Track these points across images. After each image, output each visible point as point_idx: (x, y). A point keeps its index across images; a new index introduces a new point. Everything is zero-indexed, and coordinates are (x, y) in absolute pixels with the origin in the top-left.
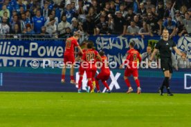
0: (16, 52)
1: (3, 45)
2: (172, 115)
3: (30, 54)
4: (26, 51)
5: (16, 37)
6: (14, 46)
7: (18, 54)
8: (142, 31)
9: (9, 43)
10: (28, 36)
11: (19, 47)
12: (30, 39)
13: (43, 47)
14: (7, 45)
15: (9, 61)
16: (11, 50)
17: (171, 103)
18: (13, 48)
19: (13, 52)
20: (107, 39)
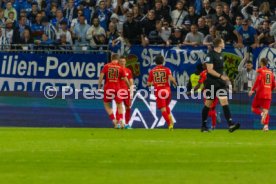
0: (27, 70)
1: (7, 60)
2: (251, 161)
3: (47, 74)
4: (41, 69)
5: (25, 48)
6: (23, 62)
7: (29, 74)
8: (209, 40)
9: (16, 57)
10: (43, 48)
11: (30, 63)
12: (46, 51)
13: (65, 64)
14: (13, 60)
15: (17, 84)
16: (20, 68)
17: (250, 144)
18: (22, 65)
19: (22, 71)
20: (157, 52)
